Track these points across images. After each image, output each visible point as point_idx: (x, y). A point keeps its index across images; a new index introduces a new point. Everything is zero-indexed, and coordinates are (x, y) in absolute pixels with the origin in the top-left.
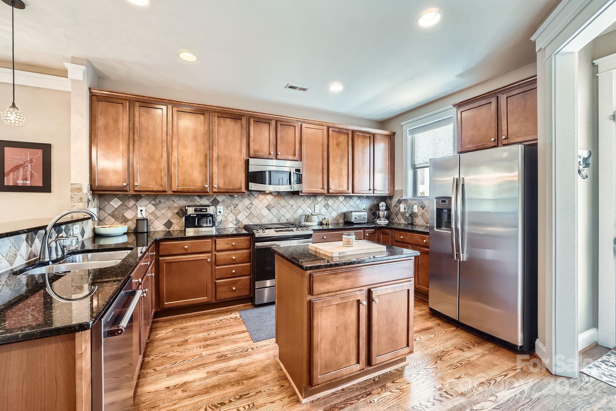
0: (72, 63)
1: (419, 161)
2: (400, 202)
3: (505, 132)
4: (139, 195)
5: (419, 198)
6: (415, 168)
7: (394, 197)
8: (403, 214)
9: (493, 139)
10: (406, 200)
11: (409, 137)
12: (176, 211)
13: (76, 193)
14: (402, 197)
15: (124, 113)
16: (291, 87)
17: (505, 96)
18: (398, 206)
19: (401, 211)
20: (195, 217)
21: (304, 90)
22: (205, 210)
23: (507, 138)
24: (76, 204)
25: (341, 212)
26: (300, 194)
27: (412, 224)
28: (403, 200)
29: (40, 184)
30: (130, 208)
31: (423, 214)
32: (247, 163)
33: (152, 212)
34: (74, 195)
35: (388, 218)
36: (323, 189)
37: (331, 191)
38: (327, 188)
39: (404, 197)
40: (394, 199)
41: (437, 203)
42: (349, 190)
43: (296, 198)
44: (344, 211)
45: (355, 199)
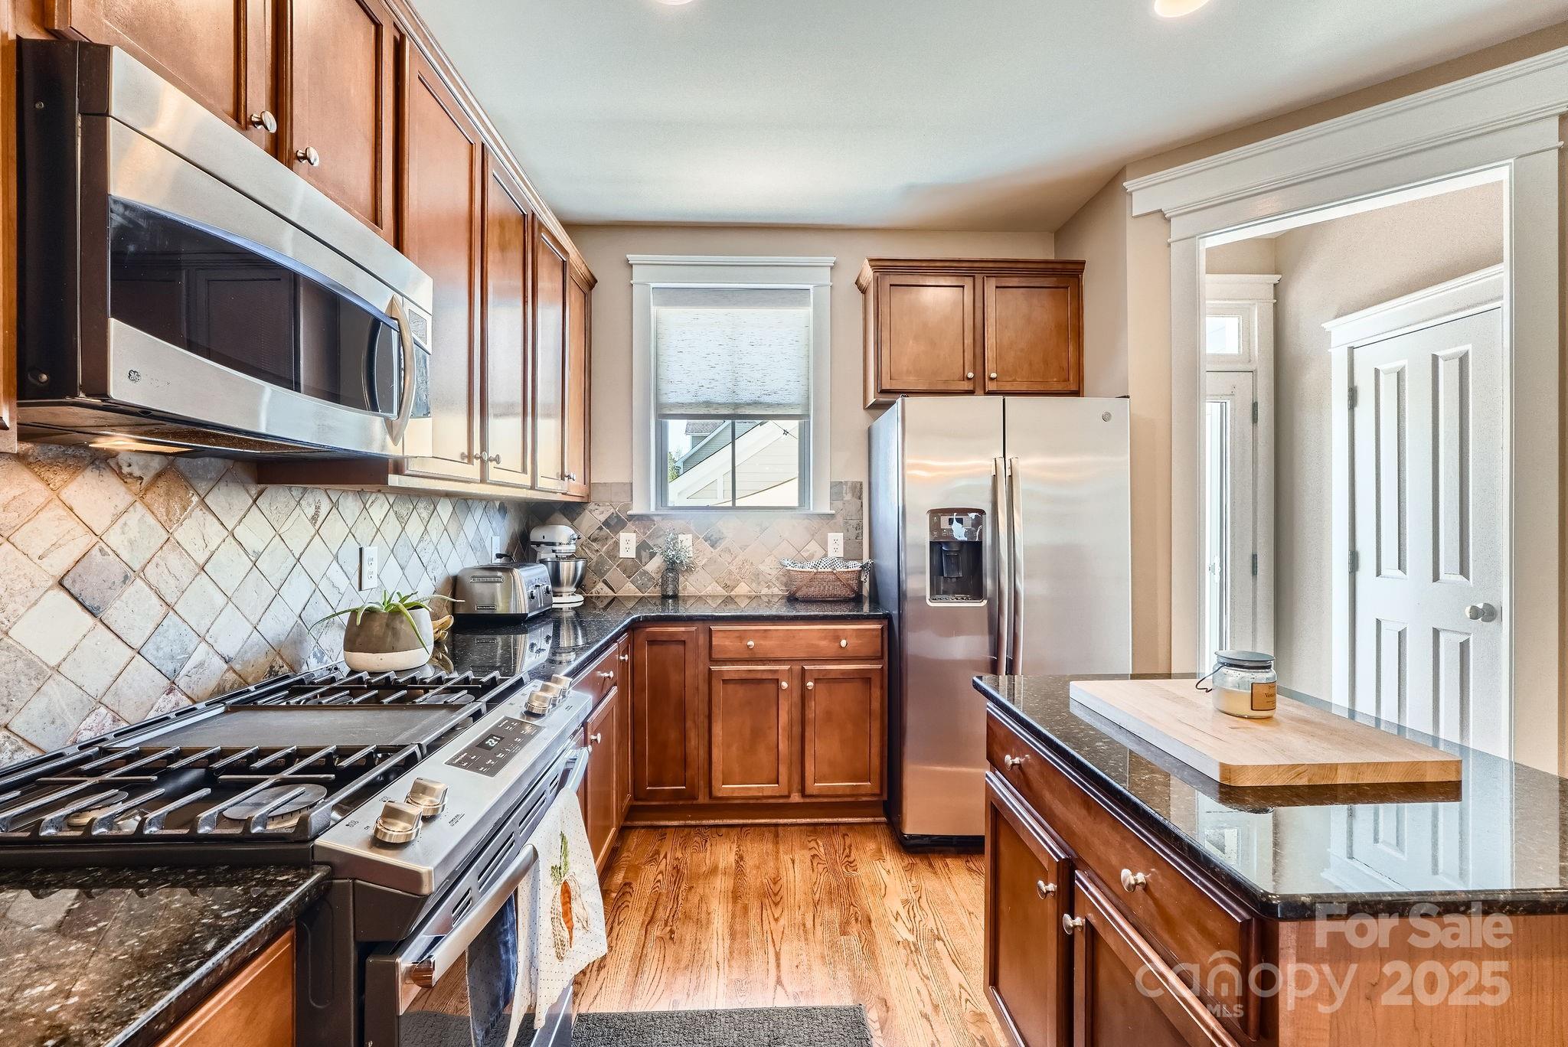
1: (673, 395)
2: (615, 524)
3: (992, 364)
5: (674, 512)
6: (661, 417)
7: (591, 506)
8: (631, 568)
9: (969, 376)
10: (640, 519)
11: (653, 312)
14: (628, 506)
17: (994, 282)
18: (607, 539)
19: (623, 554)
23: (996, 379)
25: (447, 576)
28: (631, 517)
36: (469, 457)
37: (494, 474)
38: (479, 454)
39: (636, 509)
40: (594, 517)
41: (935, 527)
42: (524, 471)
43: (279, 499)
44: (454, 569)
45: (478, 513)
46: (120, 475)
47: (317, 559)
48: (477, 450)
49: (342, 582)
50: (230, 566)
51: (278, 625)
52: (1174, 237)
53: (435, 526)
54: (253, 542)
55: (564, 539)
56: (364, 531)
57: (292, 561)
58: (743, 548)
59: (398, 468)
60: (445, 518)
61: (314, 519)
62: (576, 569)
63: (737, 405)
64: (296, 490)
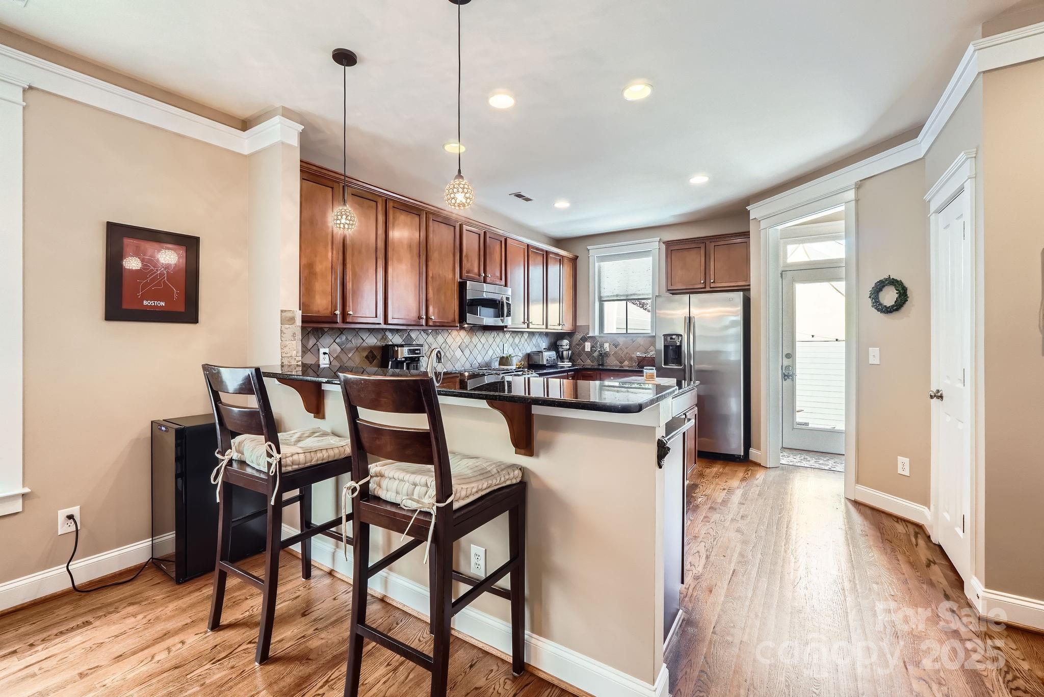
0: (282, 116)
1: (605, 293)
2: (584, 339)
3: (712, 277)
4: (322, 329)
5: (604, 335)
6: (601, 301)
7: (576, 333)
8: (589, 354)
9: (702, 282)
10: (593, 338)
11: (597, 264)
12: (365, 354)
13: (287, 326)
14: (587, 334)
15: (335, 203)
16: (519, 196)
17: (713, 244)
18: (581, 344)
19: (586, 350)
20: (404, 361)
21: (528, 200)
22: (419, 352)
23: (714, 282)
24: (287, 343)
25: (526, 353)
26: (505, 329)
27: (602, 365)
28: (589, 337)
29: (181, 308)
30: (310, 350)
31: (615, 353)
32: (462, 287)
33: (337, 356)
34: (286, 328)
35: (571, 359)
36: (524, 323)
37: (531, 326)
38: (527, 321)
39: (591, 334)
40: (578, 336)
41: (665, 340)
42: (543, 324)
43: (487, 334)
44: (529, 351)
45: (537, 336)
46: (466, 330)
47: (494, 346)
48: (526, 321)
49: (499, 352)
50: (479, 346)
51: (487, 359)
52: (761, 228)
53: (523, 340)
54: (483, 342)
55: (564, 344)
56: (504, 340)
57: (489, 346)
58: (627, 348)
59: (506, 327)
60: (526, 337)
61: (494, 337)
62: (569, 353)
63: (627, 296)
64: (490, 332)
